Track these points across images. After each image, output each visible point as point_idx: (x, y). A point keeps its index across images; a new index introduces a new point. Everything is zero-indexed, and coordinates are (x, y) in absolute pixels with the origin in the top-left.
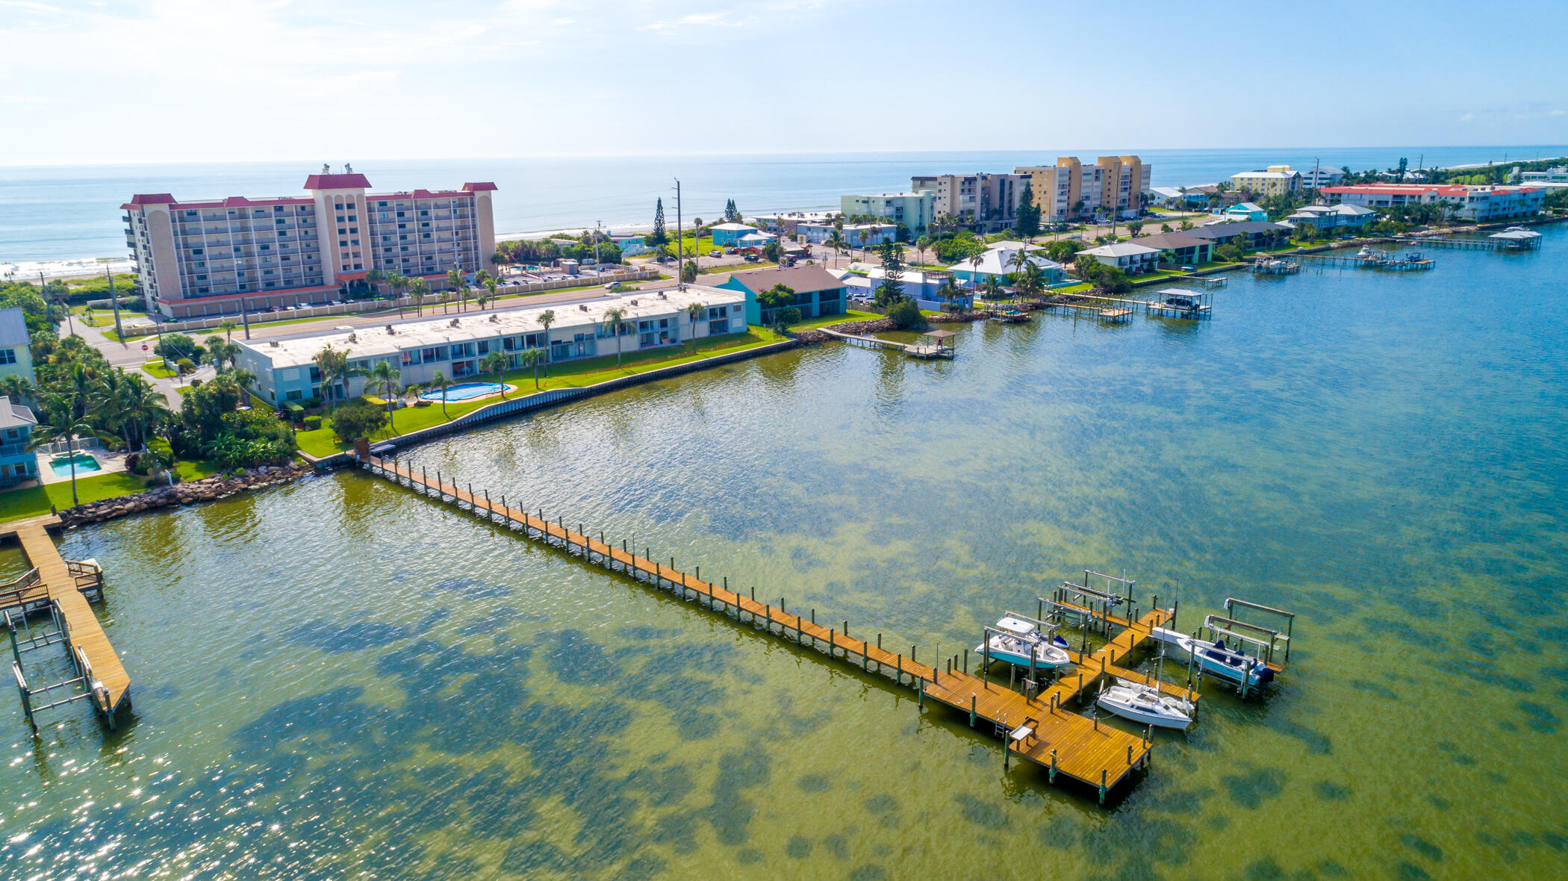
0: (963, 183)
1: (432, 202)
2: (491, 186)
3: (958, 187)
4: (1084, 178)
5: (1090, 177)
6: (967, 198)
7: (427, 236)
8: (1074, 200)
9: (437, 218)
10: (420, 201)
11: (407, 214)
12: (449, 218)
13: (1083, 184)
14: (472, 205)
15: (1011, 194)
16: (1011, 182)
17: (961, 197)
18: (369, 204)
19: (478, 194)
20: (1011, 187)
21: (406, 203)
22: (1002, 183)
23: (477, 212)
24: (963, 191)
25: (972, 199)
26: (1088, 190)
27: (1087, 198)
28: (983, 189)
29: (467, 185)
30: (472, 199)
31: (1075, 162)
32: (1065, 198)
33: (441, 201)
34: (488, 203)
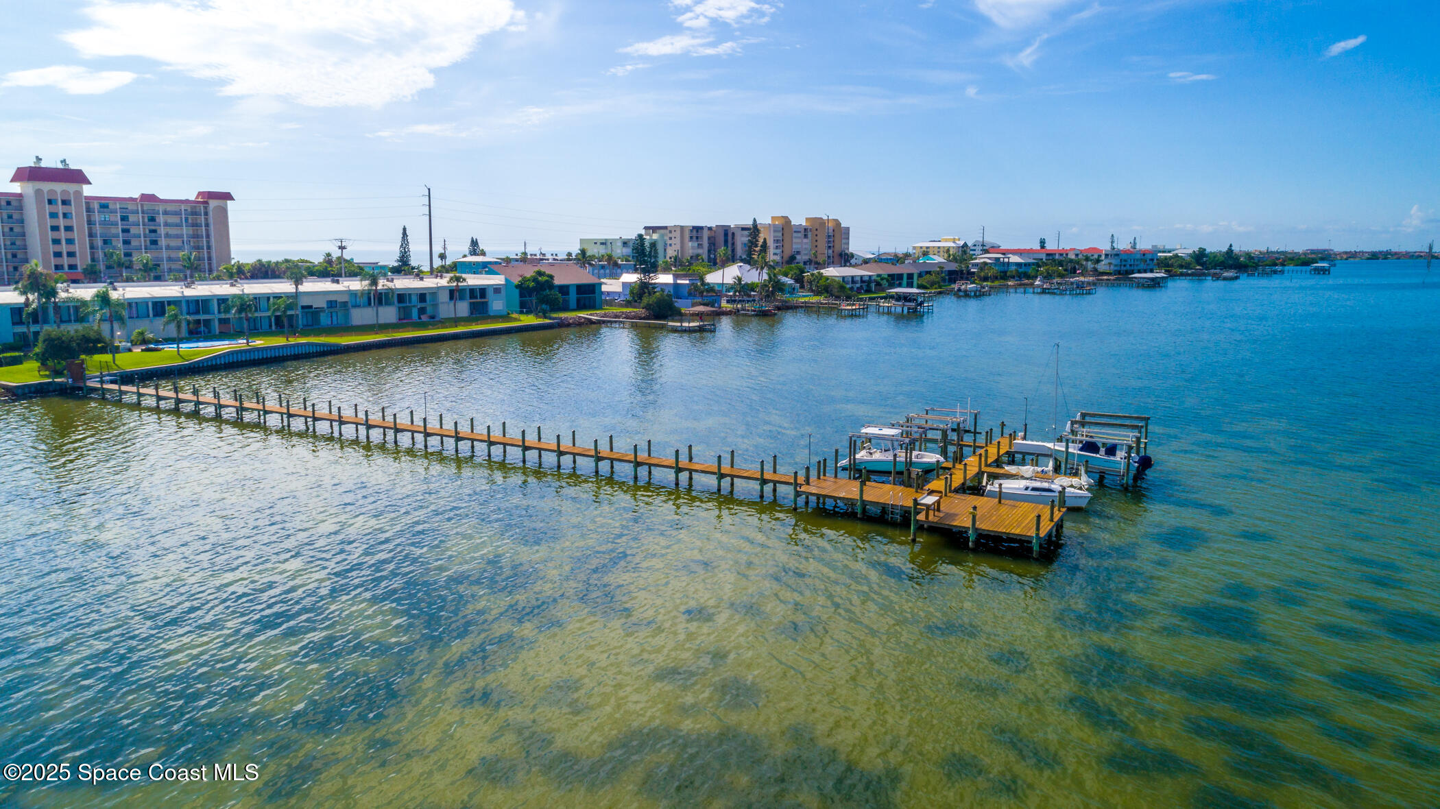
0: (691, 231)
1: (161, 208)
2: (228, 196)
3: (687, 235)
4: (795, 235)
5: (799, 235)
6: (696, 244)
7: (154, 242)
8: (787, 254)
9: (166, 224)
10: (148, 205)
11: (132, 218)
12: (179, 225)
13: (794, 240)
14: (206, 214)
15: (733, 244)
16: (733, 234)
17: (690, 244)
18: (87, 204)
19: (213, 203)
20: (733, 238)
21: (131, 207)
22: (726, 234)
23: (211, 221)
24: (691, 238)
25: (700, 246)
26: (799, 246)
27: (798, 253)
28: (709, 238)
29: (200, 194)
30: (206, 208)
31: (787, 220)
32: (778, 251)
33: (170, 208)
34: (224, 212)
